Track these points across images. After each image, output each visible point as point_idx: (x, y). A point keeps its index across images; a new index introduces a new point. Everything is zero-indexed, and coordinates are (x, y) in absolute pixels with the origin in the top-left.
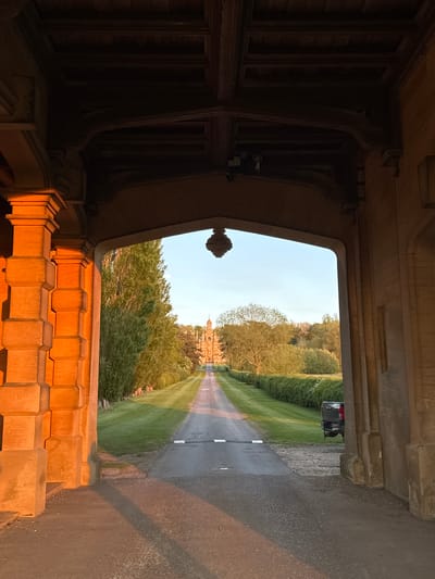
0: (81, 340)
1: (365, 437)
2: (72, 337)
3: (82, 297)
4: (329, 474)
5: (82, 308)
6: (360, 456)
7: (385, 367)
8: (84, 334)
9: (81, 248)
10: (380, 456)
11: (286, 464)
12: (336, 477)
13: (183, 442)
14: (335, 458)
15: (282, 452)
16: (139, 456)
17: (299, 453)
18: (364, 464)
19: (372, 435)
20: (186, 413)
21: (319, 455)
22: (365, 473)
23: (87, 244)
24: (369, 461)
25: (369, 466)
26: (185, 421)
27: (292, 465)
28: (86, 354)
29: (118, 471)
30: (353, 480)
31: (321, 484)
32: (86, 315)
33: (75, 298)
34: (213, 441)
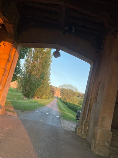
0: (5, 70)
1: (84, 121)
2: (3, 68)
3: (9, 57)
4: (72, 130)
5: (8, 60)
6: (81, 127)
7: (96, 102)
8: (8, 69)
9: (13, 43)
10: (87, 128)
12: (73, 132)
13: (38, 111)
14: (75, 126)
15: (62, 120)
16: (22, 111)
17: (67, 122)
18: (82, 130)
19: (86, 121)
20: (45, 106)
21: (72, 124)
22: (81, 132)
23: (15, 42)
24: (83, 129)
25: (83, 131)
26: (43, 107)
27: (62, 125)
28: (7, 75)
29: (12, 113)
30: (77, 134)
31: (67, 132)
32: (10, 64)
33: (7, 56)
34: (46, 113)
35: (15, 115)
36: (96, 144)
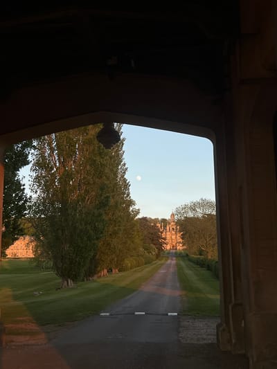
1: (230, 307)
6: (227, 324)
11: (179, 333)
22: (230, 341)
24: (232, 329)
26: (128, 297)
27: (183, 335)
34: (134, 314)
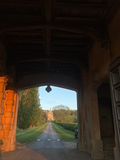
0: (12, 113)
1: (82, 138)
2: (10, 112)
3: (13, 102)
4: (74, 148)
5: (13, 105)
6: (81, 143)
7: (87, 121)
8: (13, 111)
9: (14, 90)
10: (86, 143)
11: (64, 146)
12: (75, 149)
13: (39, 140)
14: (76, 144)
15: (64, 142)
16: (28, 143)
17: (68, 143)
18: (82, 145)
19: (84, 138)
20: (42, 133)
21: (73, 143)
22: (82, 147)
23: (16, 89)
24: (83, 144)
25: (83, 146)
27: (65, 146)
28: (14, 116)
29: (21, 147)
30: (79, 149)
31: (72, 150)
32: (14, 106)
33: (11, 102)
34: (47, 140)
35: (24, 147)
36: (94, 152)
